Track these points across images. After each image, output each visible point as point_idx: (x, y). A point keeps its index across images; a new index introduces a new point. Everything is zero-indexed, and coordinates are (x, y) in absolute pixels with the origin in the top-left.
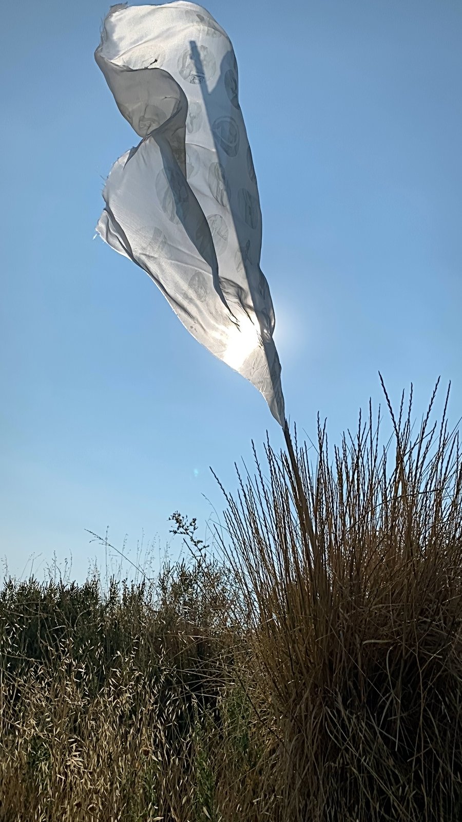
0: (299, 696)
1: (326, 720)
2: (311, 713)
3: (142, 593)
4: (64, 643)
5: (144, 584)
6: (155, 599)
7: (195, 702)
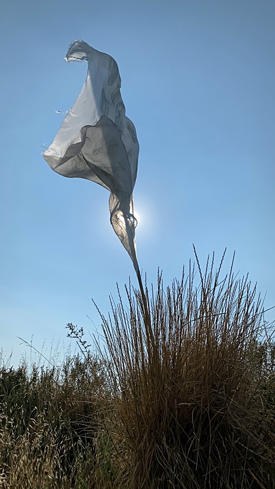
0: (141, 437)
1: (156, 452)
2: (148, 448)
3: (52, 374)
4: (1, 405)
5: (54, 369)
6: (60, 378)
7: (80, 442)
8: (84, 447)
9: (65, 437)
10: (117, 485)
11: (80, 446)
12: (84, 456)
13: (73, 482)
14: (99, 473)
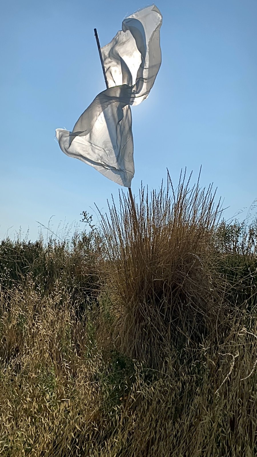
0: (130, 298)
1: (140, 307)
2: (134, 305)
3: (64, 246)
4: (28, 274)
5: (65, 242)
6: (70, 249)
7: (88, 299)
8: (91, 302)
9: (77, 296)
10: (114, 326)
11: (88, 302)
12: (91, 307)
13: (85, 324)
14: (101, 319)
